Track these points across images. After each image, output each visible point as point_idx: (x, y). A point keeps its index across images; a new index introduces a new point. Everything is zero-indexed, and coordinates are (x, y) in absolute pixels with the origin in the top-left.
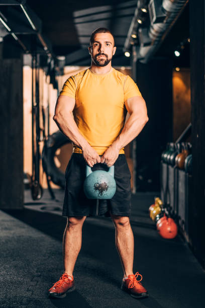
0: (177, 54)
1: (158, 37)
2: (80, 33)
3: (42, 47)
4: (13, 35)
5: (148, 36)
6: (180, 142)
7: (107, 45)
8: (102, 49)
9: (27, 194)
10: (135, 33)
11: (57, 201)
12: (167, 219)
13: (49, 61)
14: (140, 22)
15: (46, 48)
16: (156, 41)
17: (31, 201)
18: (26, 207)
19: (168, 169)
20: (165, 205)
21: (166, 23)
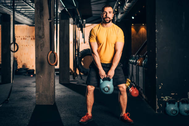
0: (133, 18)
1: (127, 9)
2: (93, 10)
3: (78, 15)
4: (66, 9)
5: (123, 10)
6: (137, 55)
7: (110, 13)
8: (108, 15)
9: (71, 77)
10: (116, 8)
11: (83, 80)
12: (134, 88)
13: (80, 21)
14: (119, 3)
15: (79, 15)
16: (126, 11)
17: (72, 80)
18: (71, 82)
19: (132, 66)
20: (132, 82)
21: (132, 3)
